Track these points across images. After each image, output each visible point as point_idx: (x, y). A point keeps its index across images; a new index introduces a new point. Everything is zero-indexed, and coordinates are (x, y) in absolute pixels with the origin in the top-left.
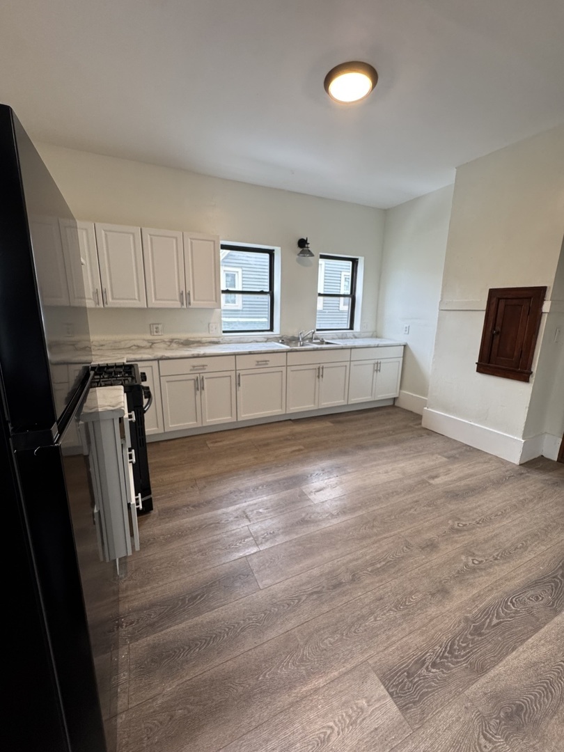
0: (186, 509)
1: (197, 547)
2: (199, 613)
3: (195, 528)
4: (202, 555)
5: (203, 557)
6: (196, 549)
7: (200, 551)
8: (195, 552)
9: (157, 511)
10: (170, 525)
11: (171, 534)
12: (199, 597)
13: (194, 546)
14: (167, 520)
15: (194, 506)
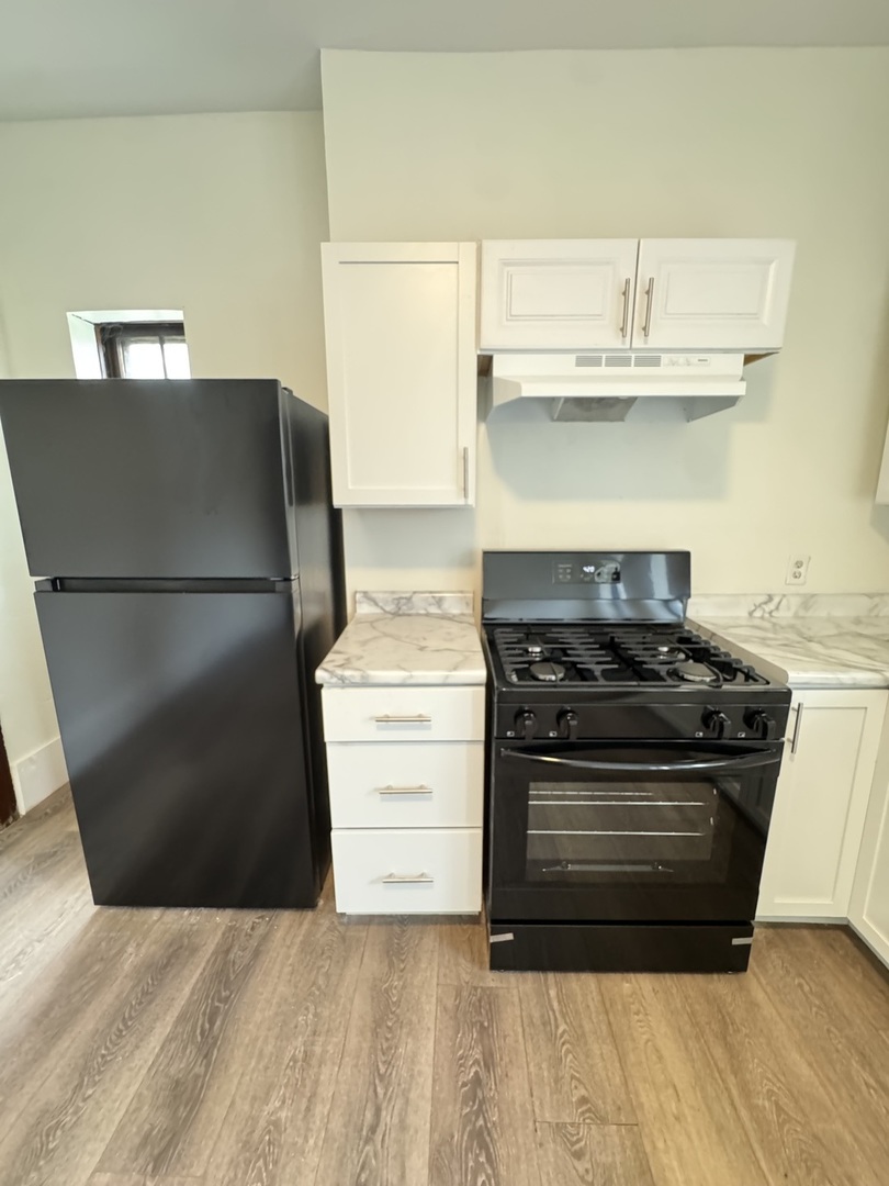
0: (477, 1054)
1: (325, 1052)
2: (182, 1018)
3: (388, 1063)
4: (294, 1059)
5: (286, 1061)
6: (318, 1049)
7: (307, 1056)
8: (313, 1044)
9: (492, 984)
10: (430, 1007)
11: (395, 1004)
12: (207, 1026)
13: (330, 1048)
14: (450, 1003)
15: (477, 1081)
